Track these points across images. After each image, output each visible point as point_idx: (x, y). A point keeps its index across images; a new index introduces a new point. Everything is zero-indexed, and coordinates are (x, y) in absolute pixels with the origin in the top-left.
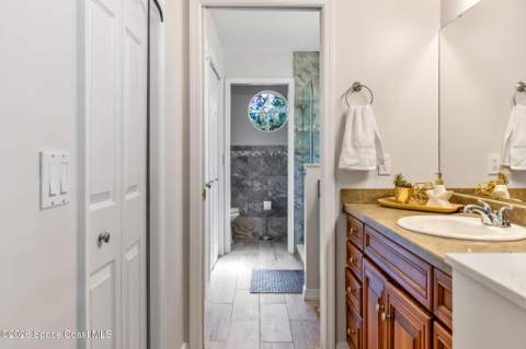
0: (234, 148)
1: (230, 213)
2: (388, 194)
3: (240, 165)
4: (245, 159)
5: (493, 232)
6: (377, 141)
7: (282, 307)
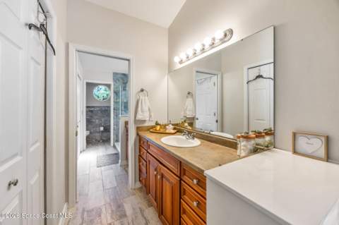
0: (87, 107)
1: (86, 133)
2: (153, 127)
3: (90, 114)
4: (92, 111)
5: (192, 143)
6: (149, 110)
7: (111, 171)
